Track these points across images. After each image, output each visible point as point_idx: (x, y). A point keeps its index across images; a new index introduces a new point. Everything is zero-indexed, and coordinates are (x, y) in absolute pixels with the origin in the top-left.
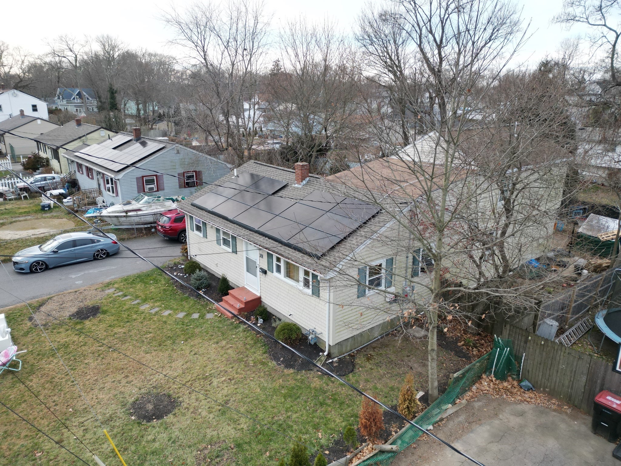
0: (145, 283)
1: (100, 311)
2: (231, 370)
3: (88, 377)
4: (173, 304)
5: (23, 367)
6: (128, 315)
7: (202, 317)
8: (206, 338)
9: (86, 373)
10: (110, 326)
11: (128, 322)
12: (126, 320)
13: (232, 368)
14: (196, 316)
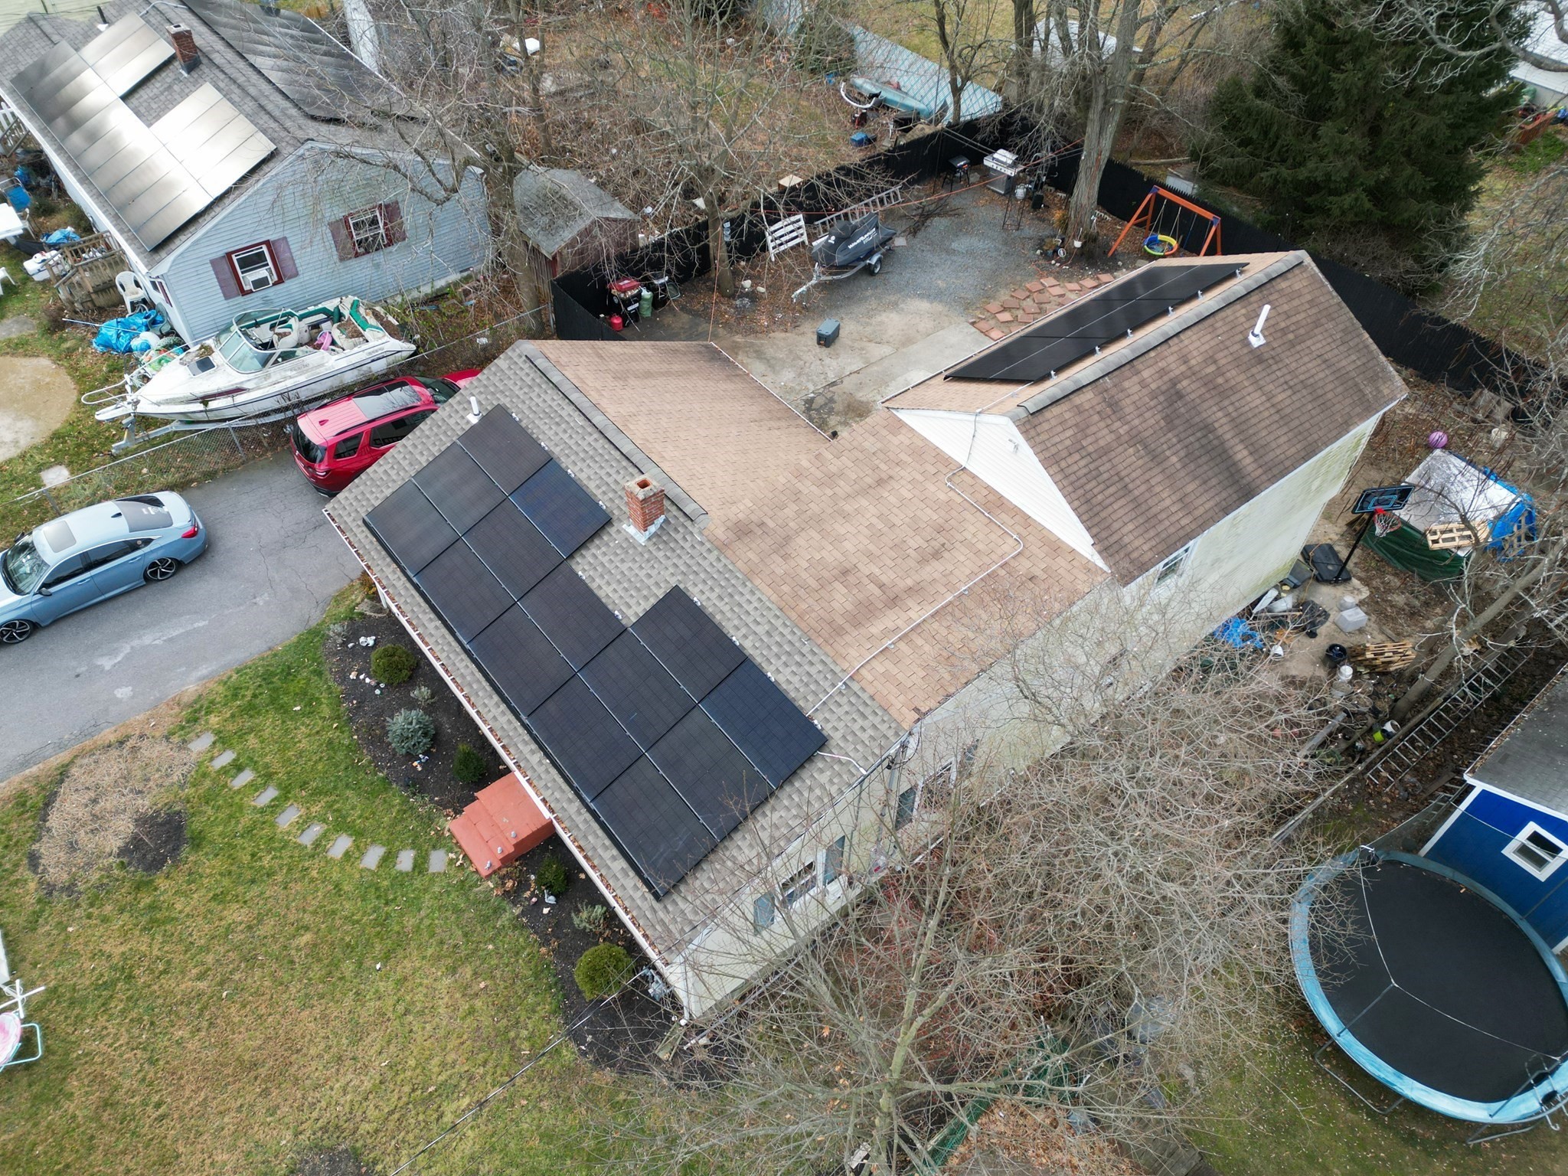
0: (284, 710)
1: (187, 834)
2: (481, 1070)
3: (187, 1093)
4: (354, 804)
5: (48, 1050)
6: (253, 855)
7: (420, 866)
8: (430, 951)
9: (181, 1078)
10: (215, 897)
11: (253, 881)
12: (248, 875)
13: (485, 1063)
14: (406, 860)
